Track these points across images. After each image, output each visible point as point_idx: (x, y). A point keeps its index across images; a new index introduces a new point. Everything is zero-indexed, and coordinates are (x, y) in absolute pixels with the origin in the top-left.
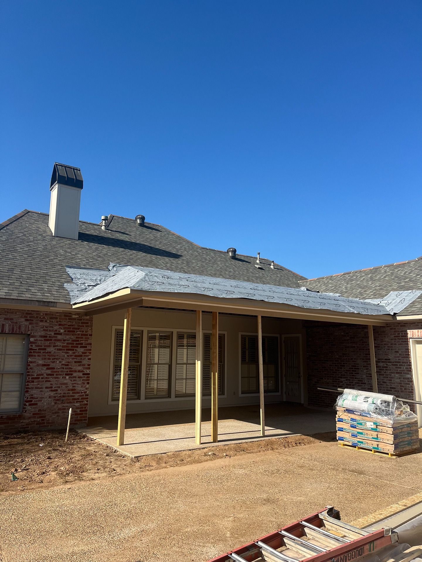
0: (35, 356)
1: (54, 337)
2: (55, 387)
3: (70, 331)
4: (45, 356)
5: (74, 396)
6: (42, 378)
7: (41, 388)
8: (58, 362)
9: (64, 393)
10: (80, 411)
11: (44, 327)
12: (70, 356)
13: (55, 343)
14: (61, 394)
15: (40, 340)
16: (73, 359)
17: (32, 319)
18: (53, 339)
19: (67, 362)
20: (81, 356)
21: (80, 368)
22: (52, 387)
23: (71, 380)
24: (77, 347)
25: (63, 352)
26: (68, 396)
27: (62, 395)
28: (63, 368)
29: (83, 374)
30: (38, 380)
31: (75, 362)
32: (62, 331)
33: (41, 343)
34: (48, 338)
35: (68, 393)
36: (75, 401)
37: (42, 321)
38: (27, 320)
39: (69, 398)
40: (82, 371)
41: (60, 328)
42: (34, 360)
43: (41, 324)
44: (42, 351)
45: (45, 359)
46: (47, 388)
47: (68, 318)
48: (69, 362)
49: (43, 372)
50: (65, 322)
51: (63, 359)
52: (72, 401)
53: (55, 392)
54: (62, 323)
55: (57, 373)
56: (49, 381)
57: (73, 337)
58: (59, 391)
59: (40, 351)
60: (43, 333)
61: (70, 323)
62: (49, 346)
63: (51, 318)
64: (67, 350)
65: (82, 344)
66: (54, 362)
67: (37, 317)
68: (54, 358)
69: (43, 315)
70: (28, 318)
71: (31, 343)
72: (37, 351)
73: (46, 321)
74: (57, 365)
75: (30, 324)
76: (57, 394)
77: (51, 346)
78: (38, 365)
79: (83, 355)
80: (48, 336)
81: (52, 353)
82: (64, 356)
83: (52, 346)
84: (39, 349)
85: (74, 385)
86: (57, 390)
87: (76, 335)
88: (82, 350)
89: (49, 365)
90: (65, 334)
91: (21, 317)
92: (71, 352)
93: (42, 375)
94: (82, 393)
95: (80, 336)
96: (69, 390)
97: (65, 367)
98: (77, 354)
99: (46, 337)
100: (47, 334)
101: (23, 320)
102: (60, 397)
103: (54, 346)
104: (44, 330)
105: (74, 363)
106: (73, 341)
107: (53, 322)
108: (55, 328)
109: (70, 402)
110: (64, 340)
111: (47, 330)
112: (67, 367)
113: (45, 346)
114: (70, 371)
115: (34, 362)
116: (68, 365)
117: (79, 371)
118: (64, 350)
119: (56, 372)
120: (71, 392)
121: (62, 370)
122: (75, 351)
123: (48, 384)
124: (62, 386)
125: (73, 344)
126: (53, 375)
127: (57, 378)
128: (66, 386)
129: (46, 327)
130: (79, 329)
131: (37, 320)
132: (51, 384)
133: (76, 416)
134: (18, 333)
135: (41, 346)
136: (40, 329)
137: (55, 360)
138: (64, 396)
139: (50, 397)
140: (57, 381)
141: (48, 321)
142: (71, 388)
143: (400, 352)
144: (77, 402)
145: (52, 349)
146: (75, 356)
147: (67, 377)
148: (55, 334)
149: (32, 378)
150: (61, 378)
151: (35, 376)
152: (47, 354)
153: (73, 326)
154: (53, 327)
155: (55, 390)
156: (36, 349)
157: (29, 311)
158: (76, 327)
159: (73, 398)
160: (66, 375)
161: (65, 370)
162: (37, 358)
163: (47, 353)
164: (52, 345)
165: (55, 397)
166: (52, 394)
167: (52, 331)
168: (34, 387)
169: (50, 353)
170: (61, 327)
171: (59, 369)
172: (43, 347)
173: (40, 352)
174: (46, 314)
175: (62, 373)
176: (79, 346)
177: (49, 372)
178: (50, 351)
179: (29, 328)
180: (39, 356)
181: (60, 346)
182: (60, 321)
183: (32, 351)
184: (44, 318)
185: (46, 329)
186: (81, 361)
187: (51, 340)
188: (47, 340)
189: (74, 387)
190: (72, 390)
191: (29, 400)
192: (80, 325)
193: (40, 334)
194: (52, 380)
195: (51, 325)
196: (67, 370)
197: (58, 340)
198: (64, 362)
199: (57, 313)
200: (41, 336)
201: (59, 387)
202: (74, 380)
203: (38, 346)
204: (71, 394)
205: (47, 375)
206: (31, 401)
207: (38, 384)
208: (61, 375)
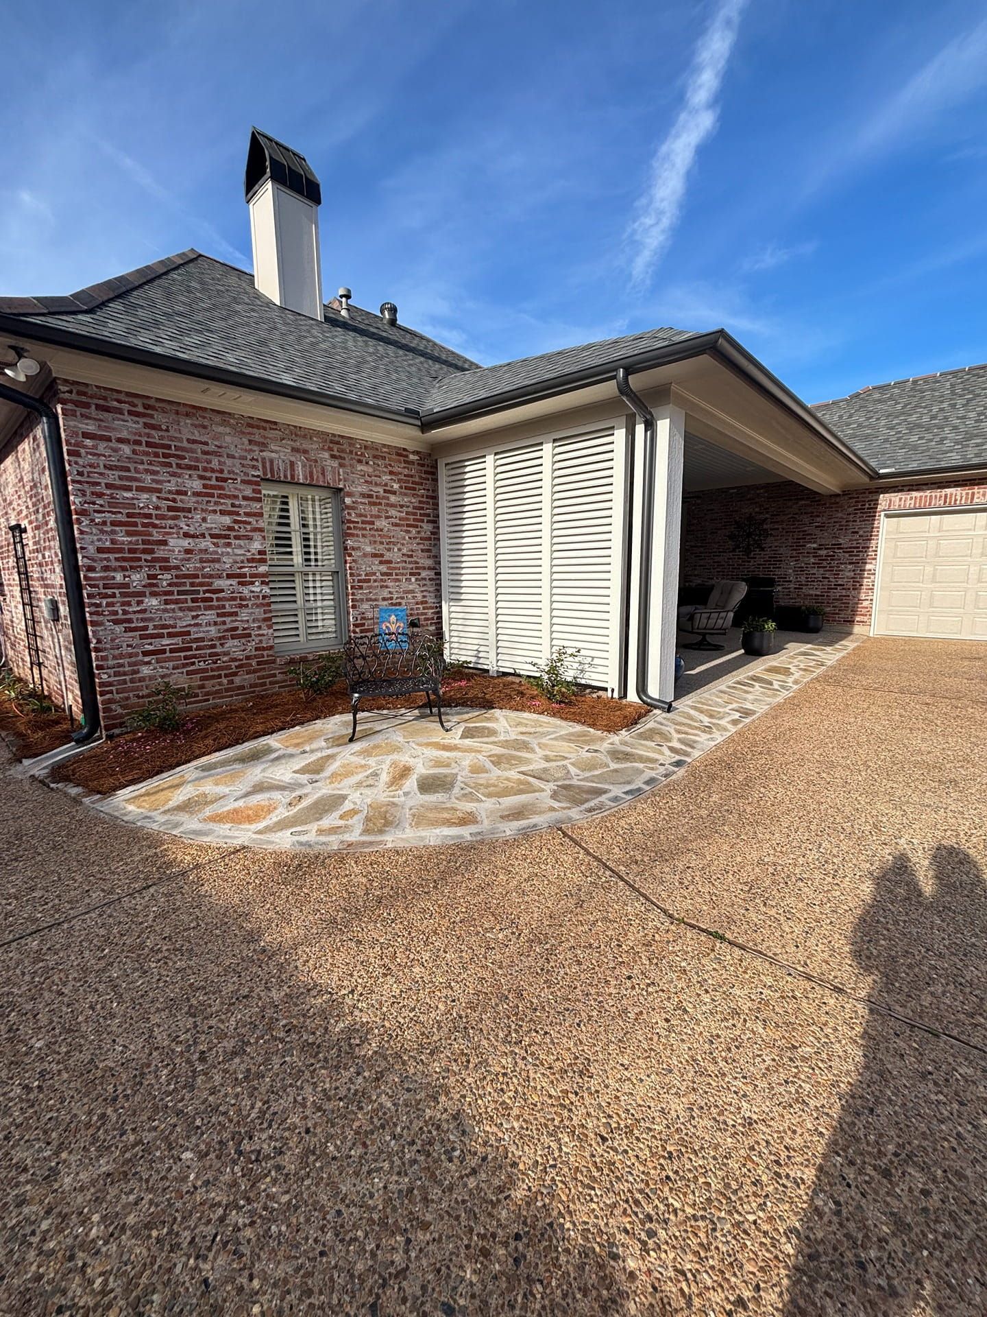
0: (357, 536)
1: (384, 498)
2: (396, 599)
3: (409, 486)
4: (374, 536)
5: (426, 614)
6: (375, 581)
7: (376, 600)
8: (396, 550)
9: (412, 609)
11: (366, 475)
12: (414, 538)
13: (387, 511)
15: (361, 503)
16: (418, 544)
17: (342, 455)
18: (383, 501)
19: (410, 551)
20: (430, 539)
21: (430, 562)
22: (391, 599)
23: (419, 585)
24: (422, 521)
25: (401, 531)
26: (417, 615)
28: (405, 562)
30: (369, 584)
31: (422, 551)
32: (396, 486)
33: (364, 509)
34: (374, 500)
35: (416, 610)
36: (428, 623)
37: (360, 461)
38: (333, 457)
39: (418, 618)
40: (434, 569)
41: (391, 479)
42: (356, 545)
43: (360, 467)
44: (368, 527)
45: (375, 542)
46: (384, 599)
47: (402, 459)
48: (412, 551)
49: (375, 568)
50: (398, 467)
52: (423, 624)
54: (394, 470)
55: (396, 571)
56: (387, 587)
57: (413, 500)
59: (364, 526)
60: (364, 489)
61: (406, 472)
62: (379, 517)
63: (375, 457)
64: (408, 525)
66: (389, 550)
67: (351, 452)
68: (389, 542)
69: (361, 448)
70: (335, 453)
71: (348, 507)
72: (360, 525)
73: (367, 463)
74: (395, 555)
75: (341, 465)
77: (382, 517)
78: (365, 555)
79: (433, 536)
80: (374, 494)
81: (385, 532)
82: (404, 539)
84: (363, 522)
86: (399, 604)
87: (418, 495)
88: (431, 526)
89: (382, 555)
90: (401, 493)
91: (323, 449)
92: (414, 531)
93: (374, 574)
95: (424, 500)
96: (417, 604)
97: (407, 559)
98: (423, 534)
99: (372, 496)
100: (372, 490)
101: (326, 455)
103: (387, 517)
104: (366, 482)
105: (420, 551)
106: (414, 508)
107: (379, 465)
108: (384, 478)
110: (402, 506)
111: (371, 483)
112: (410, 559)
113: (371, 516)
114: (417, 568)
115: (358, 549)
116: (411, 556)
117: (430, 568)
118: (403, 525)
119: (395, 568)
121: (404, 564)
122: (419, 529)
123: (385, 594)
124: (407, 595)
125: (415, 514)
126: (391, 574)
127: (398, 580)
130: (422, 484)
131: (352, 459)
132: (390, 592)
134: (321, 483)
135: (366, 516)
136: (359, 478)
137: (392, 546)
140: (398, 586)
141: (371, 463)
142: (420, 599)
143: (861, 533)
145: (382, 523)
146: (421, 539)
147: (413, 579)
148: (385, 491)
149: (359, 581)
150: (404, 581)
151: (363, 577)
152: (376, 533)
153: (412, 476)
154: (380, 477)
156: (358, 522)
157: (334, 435)
158: (417, 480)
160: (411, 574)
161: (408, 565)
162: (361, 539)
163: (377, 530)
164: (383, 515)
167: (380, 485)
168: (364, 597)
169: (381, 530)
170: (394, 478)
171: (398, 563)
172: (368, 519)
173: (365, 529)
174: (366, 447)
175: (405, 571)
176: (426, 519)
177: (384, 568)
178: (381, 527)
179: (339, 475)
180: (364, 536)
181: (396, 517)
182: (390, 465)
183: (352, 525)
184: (362, 455)
185: (369, 479)
187: (380, 504)
188: (375, 504)
189: (424, 597)
190: (422, 603)
191: (359, 622)
192: (424, 476)
193: (359, 489)
194: (391, 584)
195: (377, 473)
196: (411, 566)
197: (392, 506)
198: (405, 551)
199: (384, 446)
200: (363, 495)
201: (402, 598)
202: (424, 585)
203: (361, 515)
204: (421, 611)
205: (382, 574)
206: (363, 625)
207: (370, 593)
208: (403, 574)
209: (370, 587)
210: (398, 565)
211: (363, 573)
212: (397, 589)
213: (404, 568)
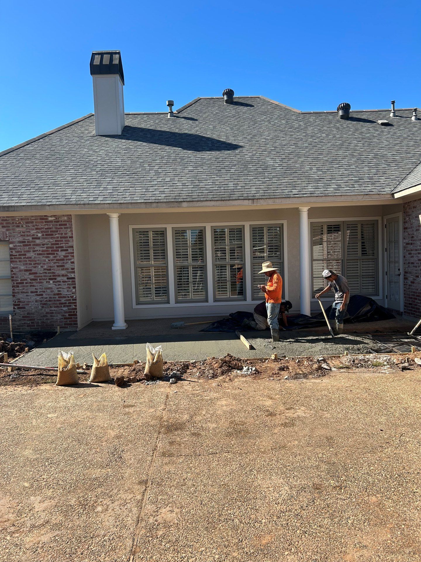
0: (16, 262)
1: (32, 242)
2: (40, 292)
3: (48, 234)
4: (26, 261)
5: (60, 300)
6: (26, 283)
7: (27, 293)
8: (40, 267)
9: (50, 298)
10: (69, 315)
11: (21, 232)
12: (52, 260)
13: (34, 248)
14: (46, 298)
15: (18, 246)
16: (55, 263)
17: (8, 225)
18: (32, 244)
19: (49, 267)
20: (63, 260)
21: (64, 272)
22: (37, 292)
23: (56, 285)
24: (58, 251)
25: (43, 257)
26: (55, 301)
27: (48, 299)
28: (46, 273)
29: (68, 278)
30: (23, 285)
31: (58, 266)
32: (40, 235)
33: (20, 249)
34: (26, 243)
35: (54, 298)
36: (63, 305)
37: (18, 226)
39: (55, 302)
40: (66, 276)
41: (37, 232)
42: (15, 266)
43: (17, 229)
44: (22, 257)
45: (27, 264)
46: (32, 292)
47: (44, 221)
48: (51, 267)
49: (26, 277)
50: (41, 225)
51: (44, 264)
52: (59, 305)
53: (40, 297)
54: (39, 227)
55: (40, 278)
56: (34, 286)
57: (52, 241)
58: (44, 296)
59: (20, 257)
60: (21, 239)
61: (47, 227)
62: (29, 251)
63: (27, 223)
64: (47, 254)
65: (62, 247)
66: (35, 267)
67: (13, 223)
68: (35, 263)
69: (19, 220)
70: (5, 225)
71: (11, 249)
72: (18, 256)
73: (22, 226)
74: (39, 269)
75: (7, 230)
76: (42, 298)
77: (30, 251)
78: (20, 271)
79: (65, 258)
80: (26, 241)
81: (33, 259)
82: (45, 261)
83: (32, 251)
84: (20, 255)
85: (59, 289)
86: (42, 295)
87: (54, 238)
88: (63, 253)
89: (31, 270)
90: (43, 238)
92: (51, 257)
93: (26, 280)
94: (68, 297)
95: (59, 239)
96: (54, 295)
97: (47, 272)
98: (58, 258)
99: (25, 242)
100: (24, 239)
102: (46, 301)
103: (34, 251)
104: (21, 235)
105: (56, 267)
106: (52, 244)
107: (29, 226)
108: (33, 232)
109: (58, 307)
110: (43, 245)
111: (24, 236)
112: (49, 271)
113: (24, 251)
114: (54, 276)
115: (17, 268)
116: (50, 270)
117: (63, 276)
118: (45, 254)
119: (39, 276)
120: (57, 296)
121: (45, 274)
122: (56, 255)
123: (33, 289)
124: (47, 290)
125: (53, 247)
126: (37, 280)
127: (41, 282)
128: (51, 290)
129: (23, 232)
130: (57, 232)
131: (13, 226)
132: (36, 289)
133: (65, 320)
135: (21, 252)
136: (17, 235)
137: (37, 265)
138: (50, 301)
139: (36, 301)
140: (41, 285)
141: (24, 226)
142: (56, 292)
144: (64, 306)
145: (31, 254)
146: (57, 260)
147: (51, 282)
148: (33, 238)
149: (17, 283)
150: (45, 283)
152: (27, 260)
153: (50, 229)
154: (30, 232)
155: (40, 294)
156: (16, 255)
157: (4, 217)
158: (54, 230)
159: (59, 302)
160: (50, 279)
161: (47, 275)
162: (18, 263)
163: (28, 258)
165: (41, 301)
166: (38, 298)
167: (30, 236)
168: (20, 291)
169: (30, 258)
170: (39, 231)
171: (41, 273)
172: (23, 253)
174: (21, 219)
175: (45, 278)
176: (60, 249)
177: (32, 277)
178: (30, 256)
179: (6, 234)
180: (20, 261)
181: (40, 251)
182: (36, 225)
183: (14, 257)
184: (20, 223)
185: (23, 234)
186: (63, 264)
187: (30, 245)
188: (26, 245)
189: (59, 291)
190: (58, 294)
191: (17, 303)
192: (58, 227)
193: (18, 240)
194: (36, 285)
195: (28, 230)
196: (50, 275)
197: (37, 245)
198: (45, 267)
199: (33, 216)
200: (20, 242)
201: (44, 292)
202: (59, 285)
203: (18, 252)
204: (57, 299)
205: (31, 280)
206: (19, 305)
207: (24, 289)
208: (44, 279)
209: (24, 286)
210: (41, 275)
211: (19, 280)
212: (41, 287)
213: (45, 276)
